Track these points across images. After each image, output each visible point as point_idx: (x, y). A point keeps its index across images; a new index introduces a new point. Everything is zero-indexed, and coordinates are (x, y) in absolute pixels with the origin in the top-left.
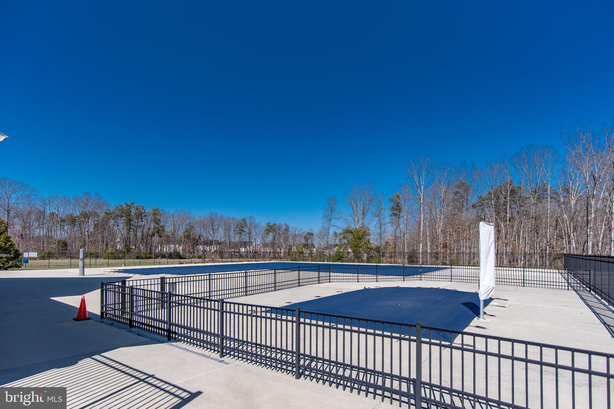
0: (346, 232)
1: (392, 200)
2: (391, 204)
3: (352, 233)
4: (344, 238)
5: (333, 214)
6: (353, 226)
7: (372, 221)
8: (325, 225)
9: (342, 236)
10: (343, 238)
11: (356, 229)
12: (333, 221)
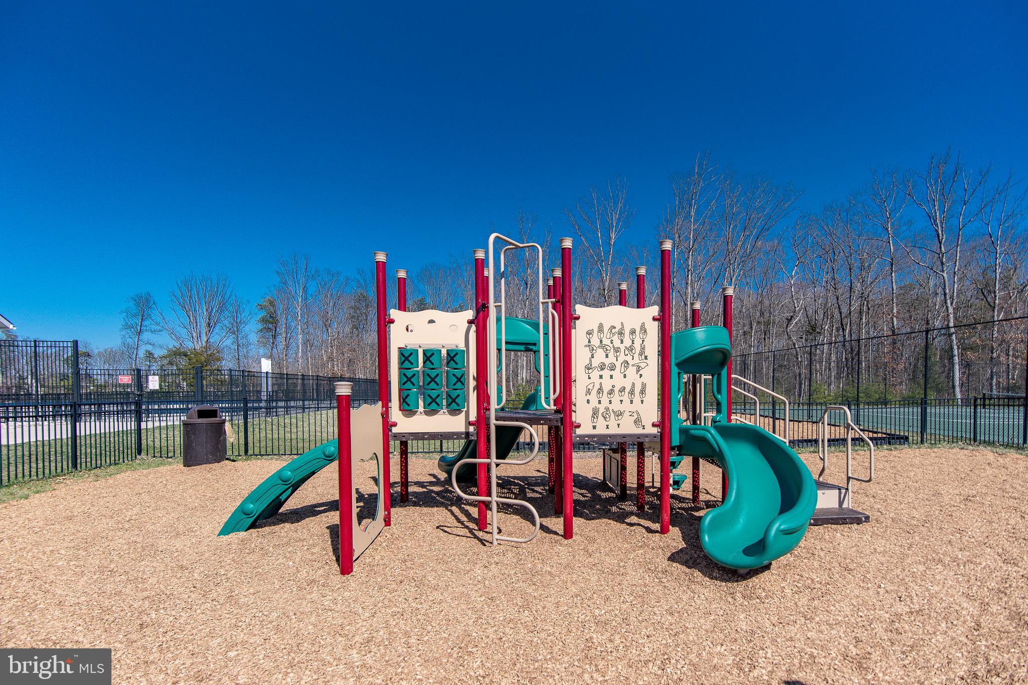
0: (174, 354)
1: (262, 307)
2: (263, 314)
3: (186, 355)
4: (171, 363)
5: (146, 323)
6: (189, 345)
7: (226, 338)
8: (129, 340)
9: (165, 362)
10: (167, 364)
11: (195, 349)
12: (146, 336)
